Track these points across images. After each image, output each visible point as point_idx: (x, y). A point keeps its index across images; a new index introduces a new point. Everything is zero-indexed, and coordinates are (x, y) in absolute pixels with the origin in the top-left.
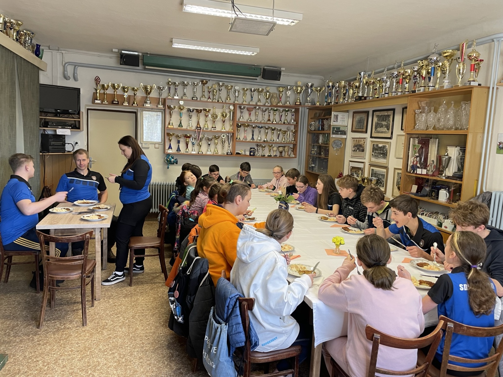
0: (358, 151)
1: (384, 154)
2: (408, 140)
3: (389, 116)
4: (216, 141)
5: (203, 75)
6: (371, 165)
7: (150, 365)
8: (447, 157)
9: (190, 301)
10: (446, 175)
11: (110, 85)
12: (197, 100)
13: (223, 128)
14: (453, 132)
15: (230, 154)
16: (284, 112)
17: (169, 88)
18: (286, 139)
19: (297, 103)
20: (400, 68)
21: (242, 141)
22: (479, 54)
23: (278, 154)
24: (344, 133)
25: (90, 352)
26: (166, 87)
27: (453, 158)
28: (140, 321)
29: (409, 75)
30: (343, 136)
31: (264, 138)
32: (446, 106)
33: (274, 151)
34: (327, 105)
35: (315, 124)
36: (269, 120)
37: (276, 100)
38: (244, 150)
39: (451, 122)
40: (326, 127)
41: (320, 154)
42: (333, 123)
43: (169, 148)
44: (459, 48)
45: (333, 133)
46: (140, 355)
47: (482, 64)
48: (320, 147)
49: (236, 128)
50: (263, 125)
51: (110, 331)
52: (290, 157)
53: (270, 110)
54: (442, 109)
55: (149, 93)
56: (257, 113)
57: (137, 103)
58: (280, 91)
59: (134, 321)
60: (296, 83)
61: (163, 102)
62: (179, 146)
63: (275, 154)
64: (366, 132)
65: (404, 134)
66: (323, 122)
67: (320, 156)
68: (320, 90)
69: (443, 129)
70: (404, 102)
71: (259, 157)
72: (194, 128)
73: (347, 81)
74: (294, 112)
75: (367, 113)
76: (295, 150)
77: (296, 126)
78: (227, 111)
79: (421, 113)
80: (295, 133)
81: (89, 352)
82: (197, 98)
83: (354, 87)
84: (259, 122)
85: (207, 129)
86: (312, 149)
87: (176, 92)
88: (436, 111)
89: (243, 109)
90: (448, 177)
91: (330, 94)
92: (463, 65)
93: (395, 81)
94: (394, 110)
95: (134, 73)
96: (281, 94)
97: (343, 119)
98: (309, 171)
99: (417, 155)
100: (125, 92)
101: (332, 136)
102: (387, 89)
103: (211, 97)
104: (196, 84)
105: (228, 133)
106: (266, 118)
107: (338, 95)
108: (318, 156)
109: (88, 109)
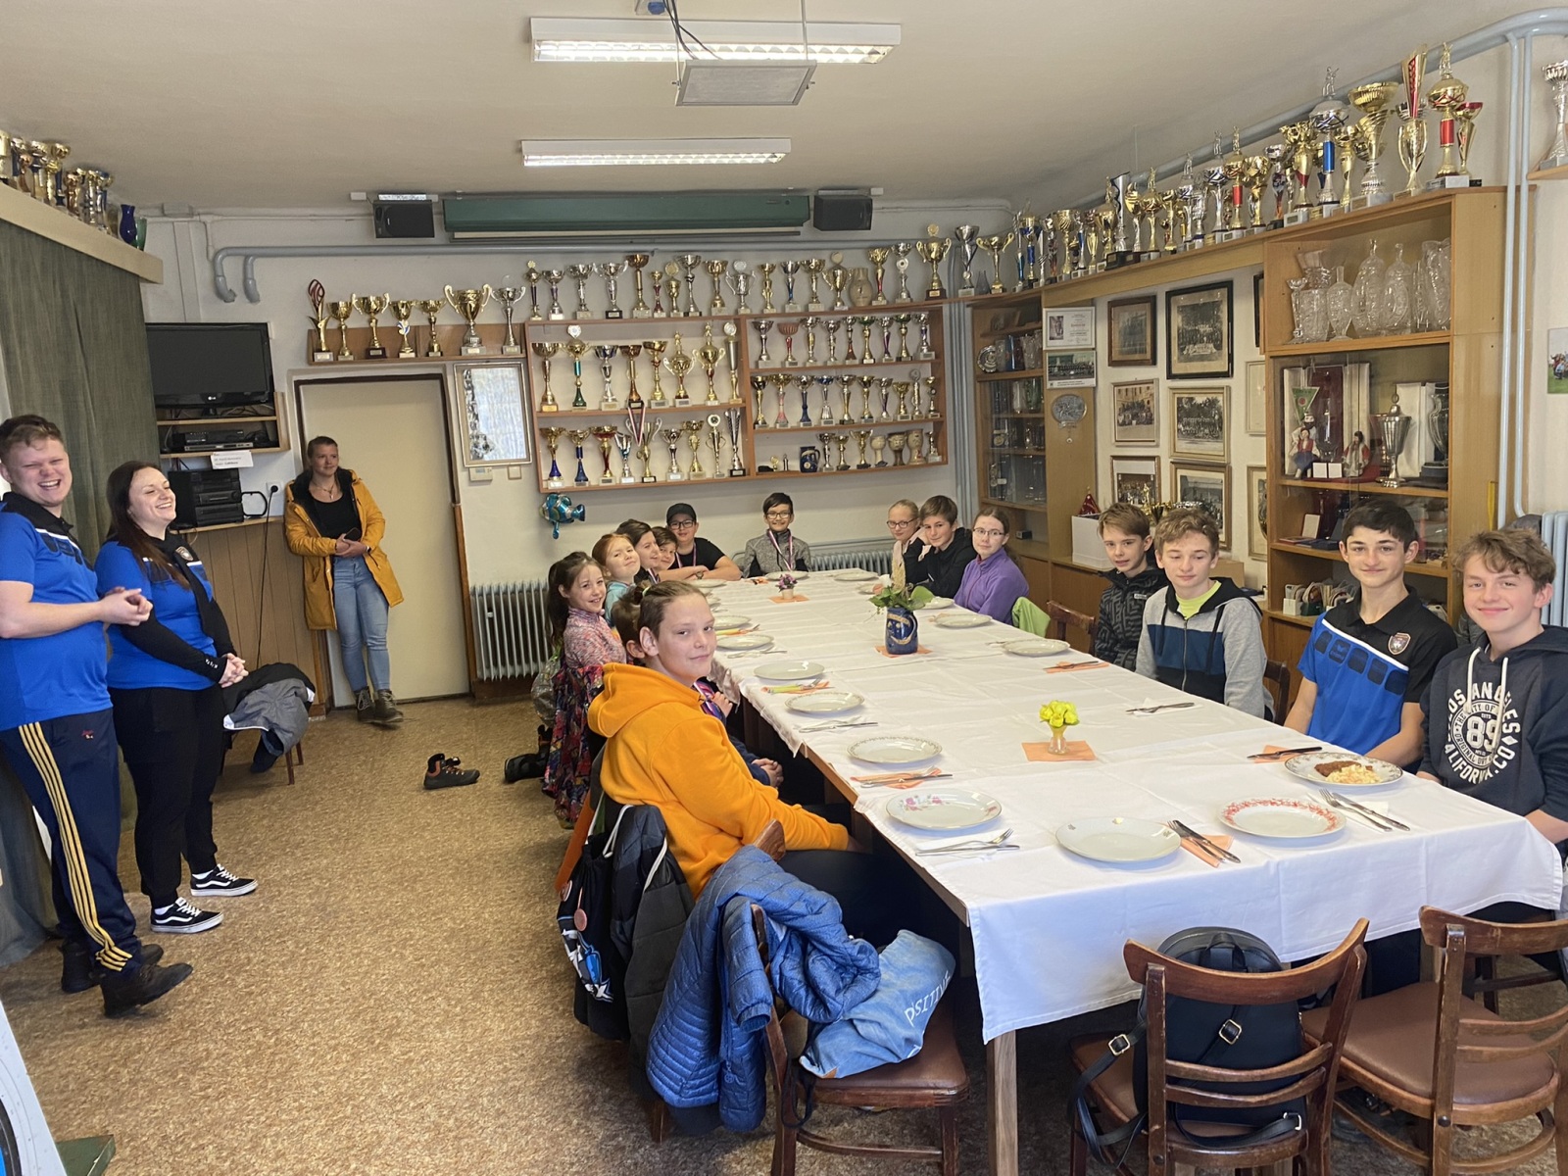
0: (1134, 422)
1: (1214, 425)
2: (1278, 375)
3: (1216, 305)
4: (693, 437)
5: (631, 240)
6: (1178, 464)
7: (527, 1130)
8: (1397, 419)
9: (621, 937)
10: (1400, 474)
11: (354, 302)
12: (621, 317)
13: (712, 396)
14: (1407, 338)
15: (741, 472)
16: (895, 325)
17: (533, 291)
18: (910, 410)
19: (931, 294)
20: (1231, 154)
21: (774, 430)
22: (1464, 87)
23: (890, 460)
24: (1087, 370)
25: (354, 1106)
26: (524, 289)
27: (1415, 418)
28: (497, 1005)
29: (1259, 174)
30: (1083, 380)
31: (839, 414)
32: (1382, 261)
33: (875, 450)
34: (1024, 288)
35: (995, 353)
36: (851, 356)
37: (866, 292)
38: (783, 456)
39: (1400, 310)
40: (1029, 357)
41: (1021, 443)
42: (1047, 345)
43: (551, 475)
44: (1403, 76)
45: (1053, 376)
46: (498, 1106)
47: (1478, 117)
48: (1018, 423)
49: (752, 391)
50: (833, 373)
51: (409, 1040)
52: (926, 464)
53: (851, 324)
54: (1368, 269)
55: (472, 313)
56: (811, 339)
57: (439, 346)
58: (874, 262)
59: (479, 1006)
60: (925, 230)
61: (517, 336)
62: (580, 464)
63: (879, 460)
64: (1154, 362)
65: (1263, 357)
66: (1018, 344)
67: (1020, 452)
68: (1000, 245)
69: (1377, 334)
70: (1253, 257)
71: (830, 473)
72: (621, 404)
73: (1076, 208)
74: (928, 321)
75: (1152, 300)
76: (940, 438)
77: (937, 365)
78: (717, 341)
79: (1307, 287)
80: (937, 387)
81: (349, 1108)
82: (621, 312)
83: (1101, 226)
84: (819, 364)
85: (663, 404)
86: (995, 432)
87: (555, 300)
88: (1350, 278)
89: (766, 330)
90: (1408, 481)
91: (1031, 255)
92: (1417, 125)
93: (1218, 194)
94: (1228, 285)
95: (423, 258)
96: (880, 271)
97: (1081, 328)
98: (991, 500)
99: (1309, 419)
100: (400, 319)
101: (1049, 386)
102: (1199, 223)
103: (664, 304)
104: (612, 270)
105: (729, 410)
106: (842, 348)
107: (1055, 256)
108: (1016, 450)
109: (298, 383)
